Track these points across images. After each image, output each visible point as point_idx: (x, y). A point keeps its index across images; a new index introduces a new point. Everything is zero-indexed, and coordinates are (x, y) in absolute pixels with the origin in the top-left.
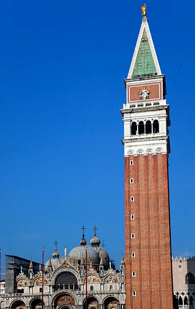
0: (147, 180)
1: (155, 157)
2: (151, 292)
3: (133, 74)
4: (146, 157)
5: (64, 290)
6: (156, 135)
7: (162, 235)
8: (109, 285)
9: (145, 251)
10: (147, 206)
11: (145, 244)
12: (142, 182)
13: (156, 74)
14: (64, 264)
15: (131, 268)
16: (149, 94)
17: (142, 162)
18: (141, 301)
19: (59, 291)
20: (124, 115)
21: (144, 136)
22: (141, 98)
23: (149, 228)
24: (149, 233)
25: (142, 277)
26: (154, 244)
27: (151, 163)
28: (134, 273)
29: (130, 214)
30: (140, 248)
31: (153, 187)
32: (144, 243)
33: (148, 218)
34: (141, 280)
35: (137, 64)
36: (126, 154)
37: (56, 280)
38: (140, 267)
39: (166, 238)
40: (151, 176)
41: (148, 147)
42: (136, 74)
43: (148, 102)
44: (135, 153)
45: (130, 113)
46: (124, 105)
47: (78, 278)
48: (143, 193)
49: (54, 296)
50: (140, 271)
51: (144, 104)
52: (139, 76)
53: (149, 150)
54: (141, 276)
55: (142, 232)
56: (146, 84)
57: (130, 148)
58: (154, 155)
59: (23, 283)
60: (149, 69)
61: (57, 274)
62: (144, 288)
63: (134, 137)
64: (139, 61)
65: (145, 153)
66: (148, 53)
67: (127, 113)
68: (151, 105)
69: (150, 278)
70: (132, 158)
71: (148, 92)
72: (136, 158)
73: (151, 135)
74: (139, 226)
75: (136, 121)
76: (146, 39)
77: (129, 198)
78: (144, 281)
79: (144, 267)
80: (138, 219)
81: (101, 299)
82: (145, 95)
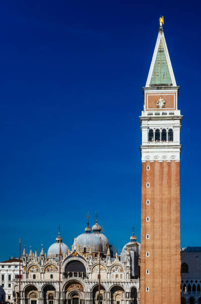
0: (161, 185)
1: (169, 164)
2: (162, 288)
3: (151, 82)
4: (161, 164)
5: (73, 278)
6: (171, 143)
7: (173, 237)
8: (115, 274)
9: (158, 251)
10: (161, 209)
11: (158, 245)
12: (157, 187)
13: (172, 85)
14: (74, 253)
15: (145, 267)
16: (165, 103)
17: (157, 167)
18: (154, 296)
19: (69, 279)
20: (143, 121)
21: (160, 143)
22: (158, 107)
23: (162, 230)
24: (162, 234)
25: (155, 274)
26: (166, 245)
27: (166, 170)
28: (148, 271)
29: (146, 216)
30: (153, 248)
31: (166, 193)
32: (157, 243)
33: (162, 221)
34: (154, 277)
35: (154, 73)
36: (143, 159)
37: (66, 268)
38: (154, 265)
39: (177, 240)
40: (165, 182)
41: (164, 154)
42: (153, 83)
43: (164, 112)
44: (152, 159)
45: (148, 120)
46: (142, 112)
47: (87, 267)
48: (158, 197)
49: (64, 283)
50: (154, 270)
51: (161, 112)
52: (156, 85)
53: (164, 157)
54: (153, 274)
55: (155, 234)
56: (163, 93)
57: (147, 154)
58: (168, 162)
59: (35, 269)
60: (165, 79)
61: (67, 262)
62: (157, 284)
63: (151, 144)
64: (156, 71)
65: (160, 159)
66: (165, 64)
67: (145, 120)
68: (166, 114)
69: (162, 276)
70: (149, 164)
71: (164, 102)
72: (152, 164)
73: (167, 143)
74: (154, 228)
75: (153, 128)
76: (162, 50)
77: (145, 201)
78: (156, 278)
79: (157, 266)
80: (153, 221)
81: (108, 287)
82: (161, 104)
